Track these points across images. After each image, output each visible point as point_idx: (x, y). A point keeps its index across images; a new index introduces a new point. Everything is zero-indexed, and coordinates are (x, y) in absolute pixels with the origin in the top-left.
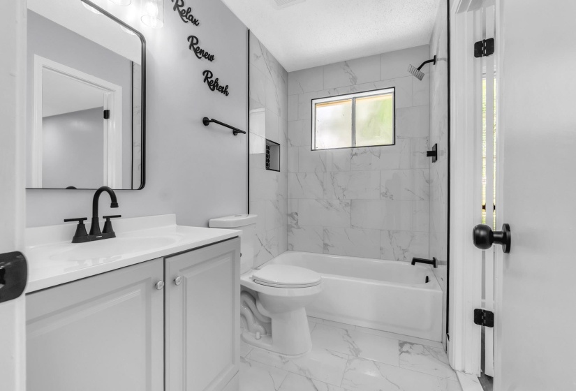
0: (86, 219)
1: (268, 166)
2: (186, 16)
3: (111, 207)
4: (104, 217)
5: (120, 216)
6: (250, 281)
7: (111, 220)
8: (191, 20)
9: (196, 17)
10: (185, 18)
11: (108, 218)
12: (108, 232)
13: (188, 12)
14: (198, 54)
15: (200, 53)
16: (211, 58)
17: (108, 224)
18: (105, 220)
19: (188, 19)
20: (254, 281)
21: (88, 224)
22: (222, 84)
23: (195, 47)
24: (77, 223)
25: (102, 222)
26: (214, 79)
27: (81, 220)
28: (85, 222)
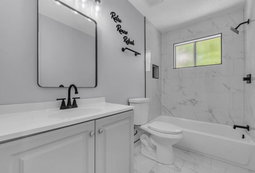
0: (65, 99)
1: (153, 77)
2: (116, 19)
3: (75, 94)
4: (73, 98)
5: (79, 98)
6: (147, 128)
7: (76, 99)
8: (118, 21)
9: (120, 19)
10: (116, 21)
11: (74, 99)
12: (75, 105)
13: (117, 18)
14: (121, 32)
15: (121, 31)
16: (126, 33)
17: (75, 102)
18: (73, 100)
19: (117, 20)
20: (149, 128)
21: (66, 101)
22: (131, 40)
23: (120, 29)
24: (62, 100)
25: (72, 101)
26: (128, 39)
27: (63, 99)
28: (65, 100)
